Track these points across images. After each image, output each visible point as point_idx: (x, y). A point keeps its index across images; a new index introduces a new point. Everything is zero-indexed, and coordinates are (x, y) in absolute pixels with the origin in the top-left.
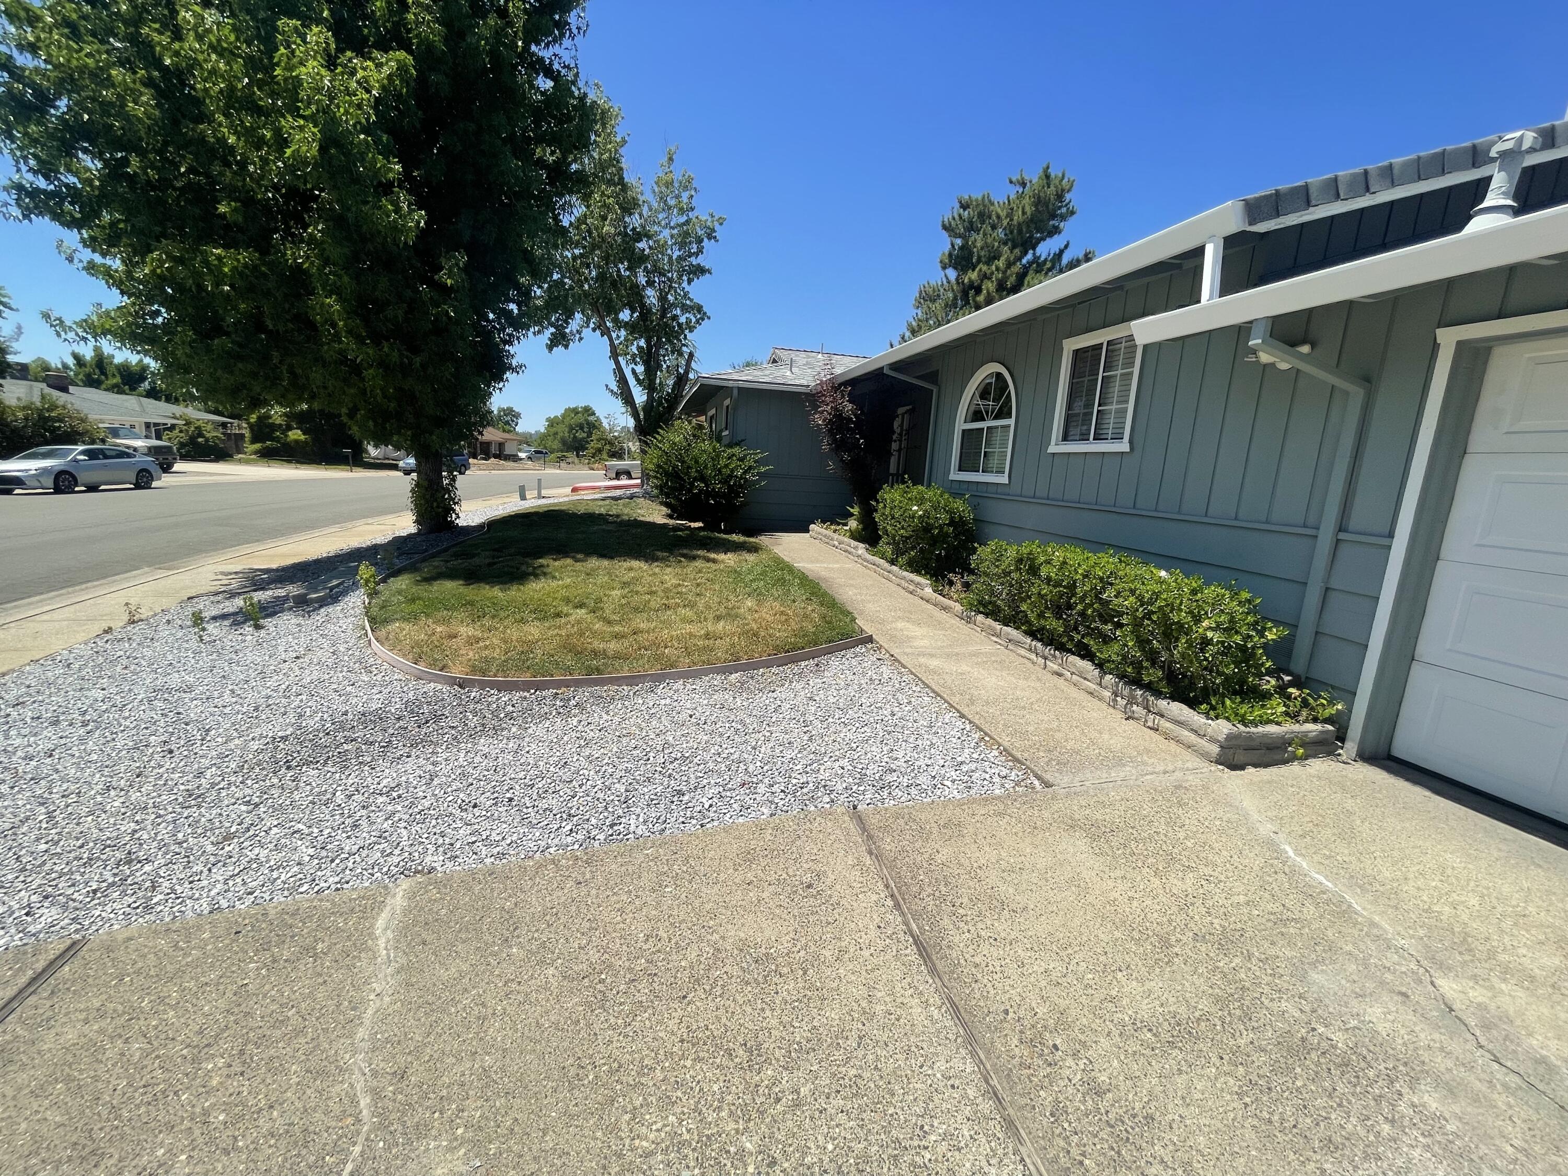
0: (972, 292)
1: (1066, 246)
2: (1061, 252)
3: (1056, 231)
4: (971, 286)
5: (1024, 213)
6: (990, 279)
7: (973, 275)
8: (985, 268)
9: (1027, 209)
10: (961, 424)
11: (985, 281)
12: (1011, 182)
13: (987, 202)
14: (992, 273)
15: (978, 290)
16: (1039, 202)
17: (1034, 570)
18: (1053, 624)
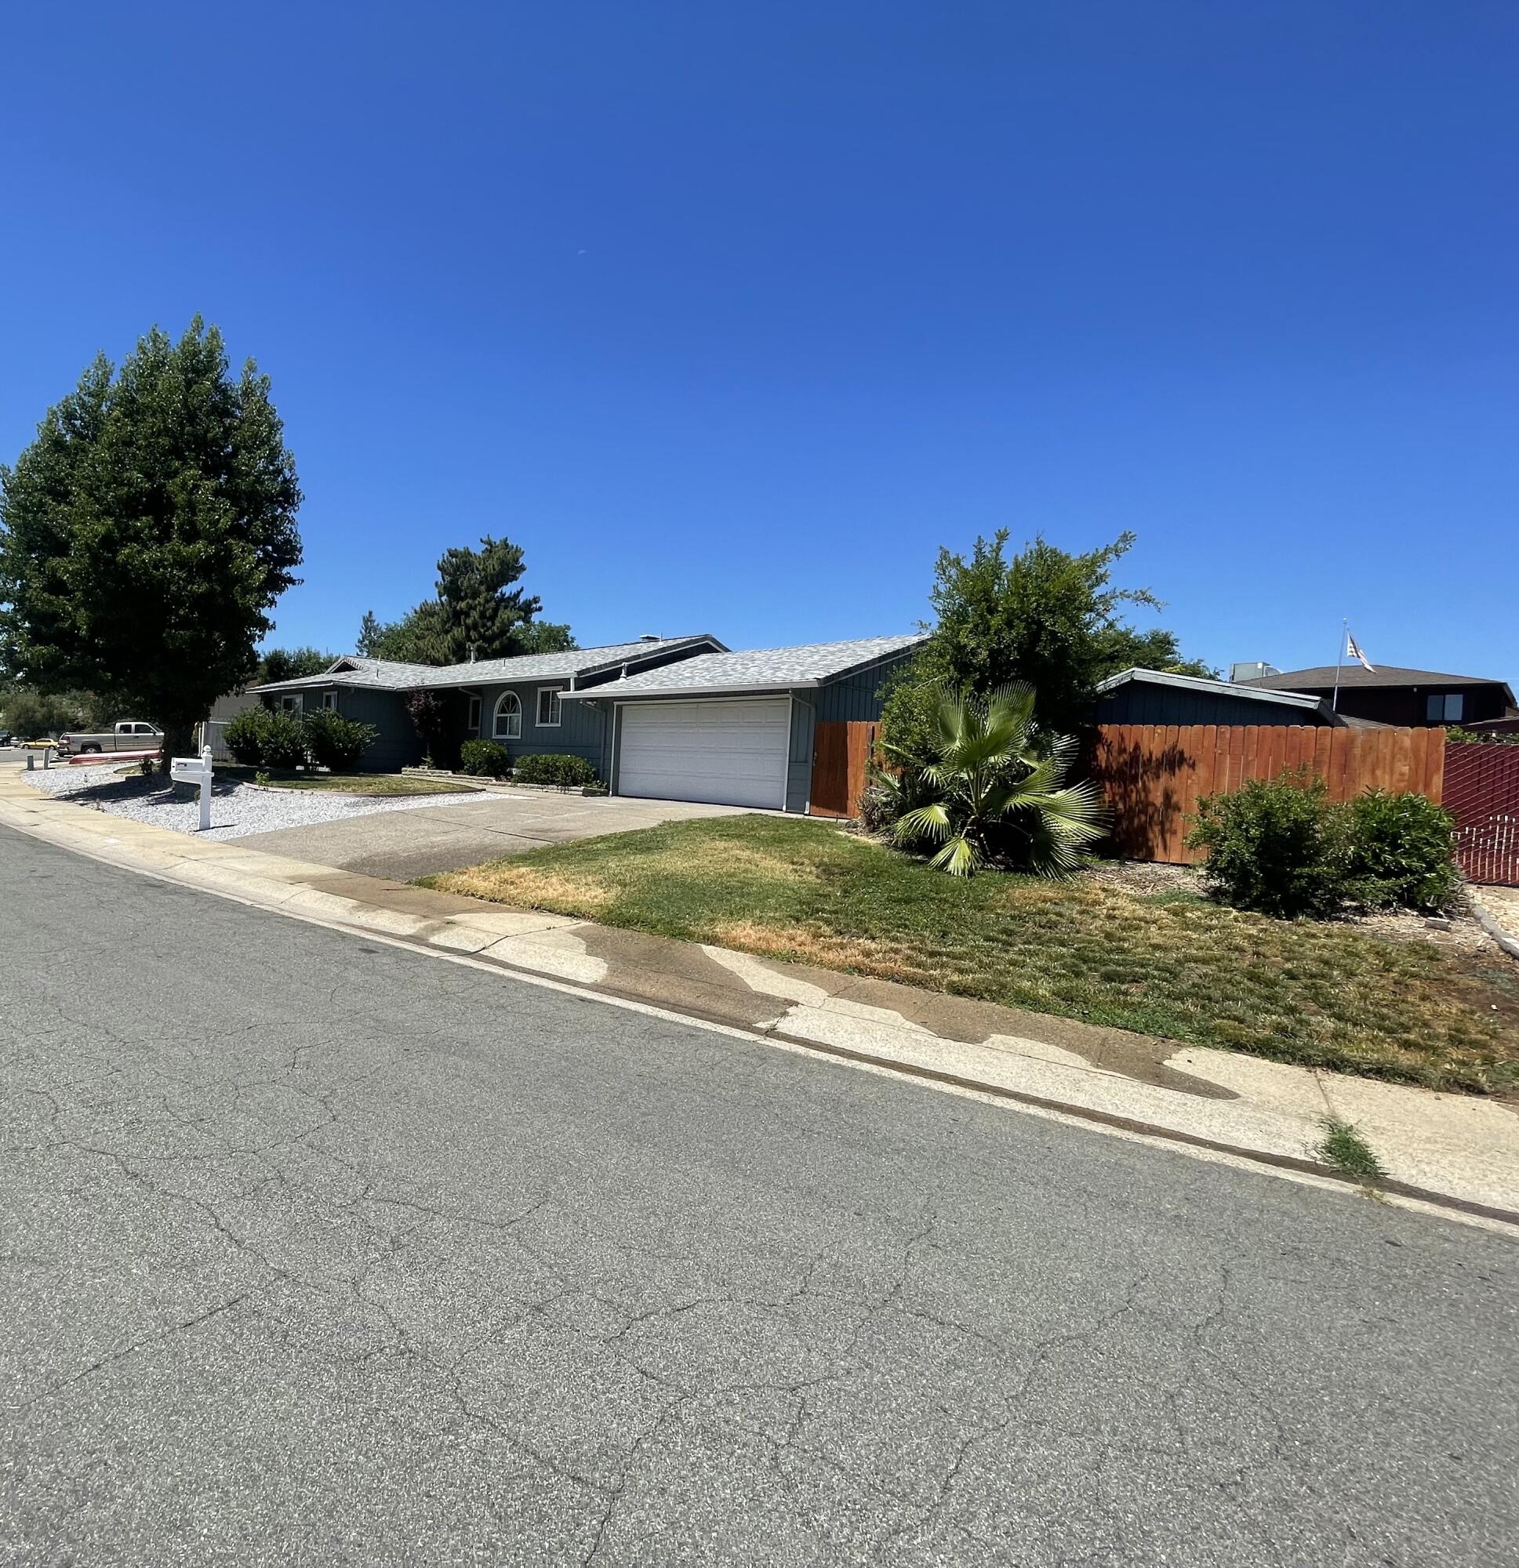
0: (463, 617)
1: (522, 590)
2: (519, 593)
3: (515, 578)
4: (462, 612)
5: (494, 569)
6: (475, 609)
7: (462, 605)
8: (470, 601)
9: (496, 567)
10: (496, 715)
11: (472, 611)
12: (482, 541)
13: (467, 553)
14: (476, 606)
15: (467, 615)
16: (503, 563)
17: (537, 762)
18: (544, 776)
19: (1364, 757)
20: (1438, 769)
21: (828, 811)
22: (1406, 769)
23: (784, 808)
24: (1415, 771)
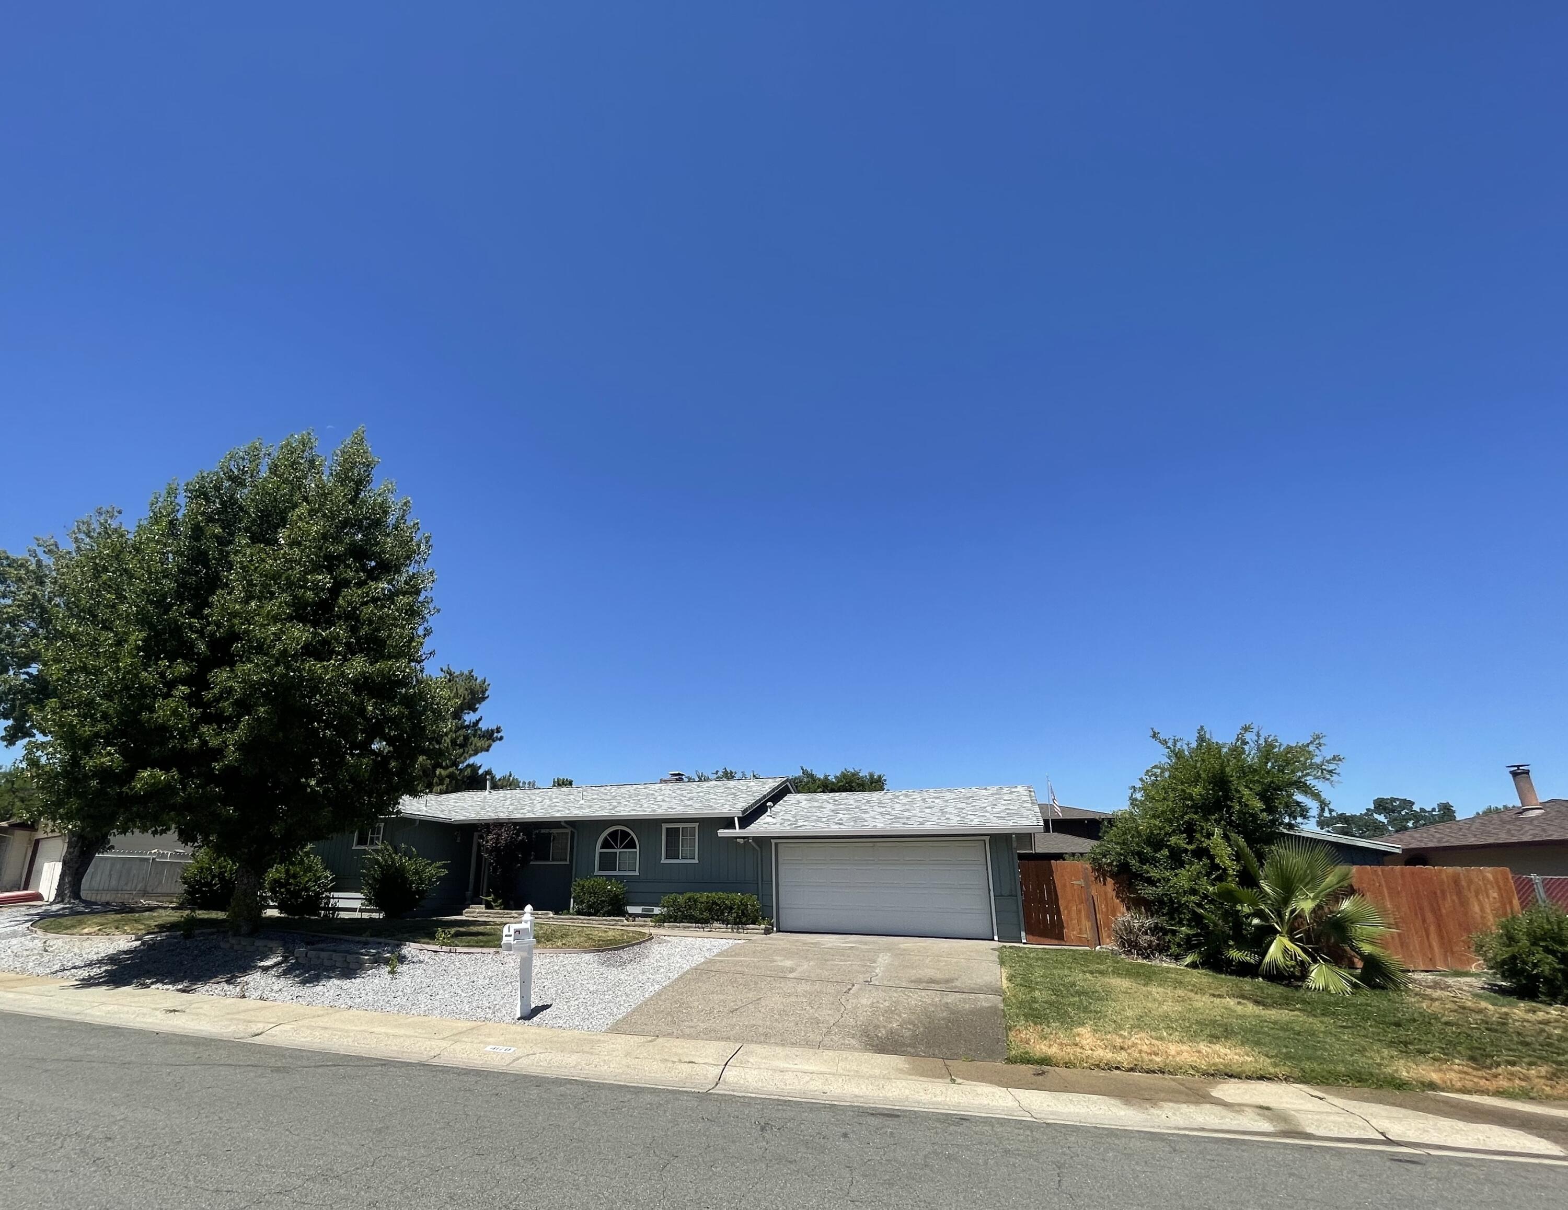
10: (598, 850)
19: (1469, 886)
20: (1513, 895)
21: (1045, 939)
22: (1495, 895)
23: (996, 938)
24: (1501, 895)
